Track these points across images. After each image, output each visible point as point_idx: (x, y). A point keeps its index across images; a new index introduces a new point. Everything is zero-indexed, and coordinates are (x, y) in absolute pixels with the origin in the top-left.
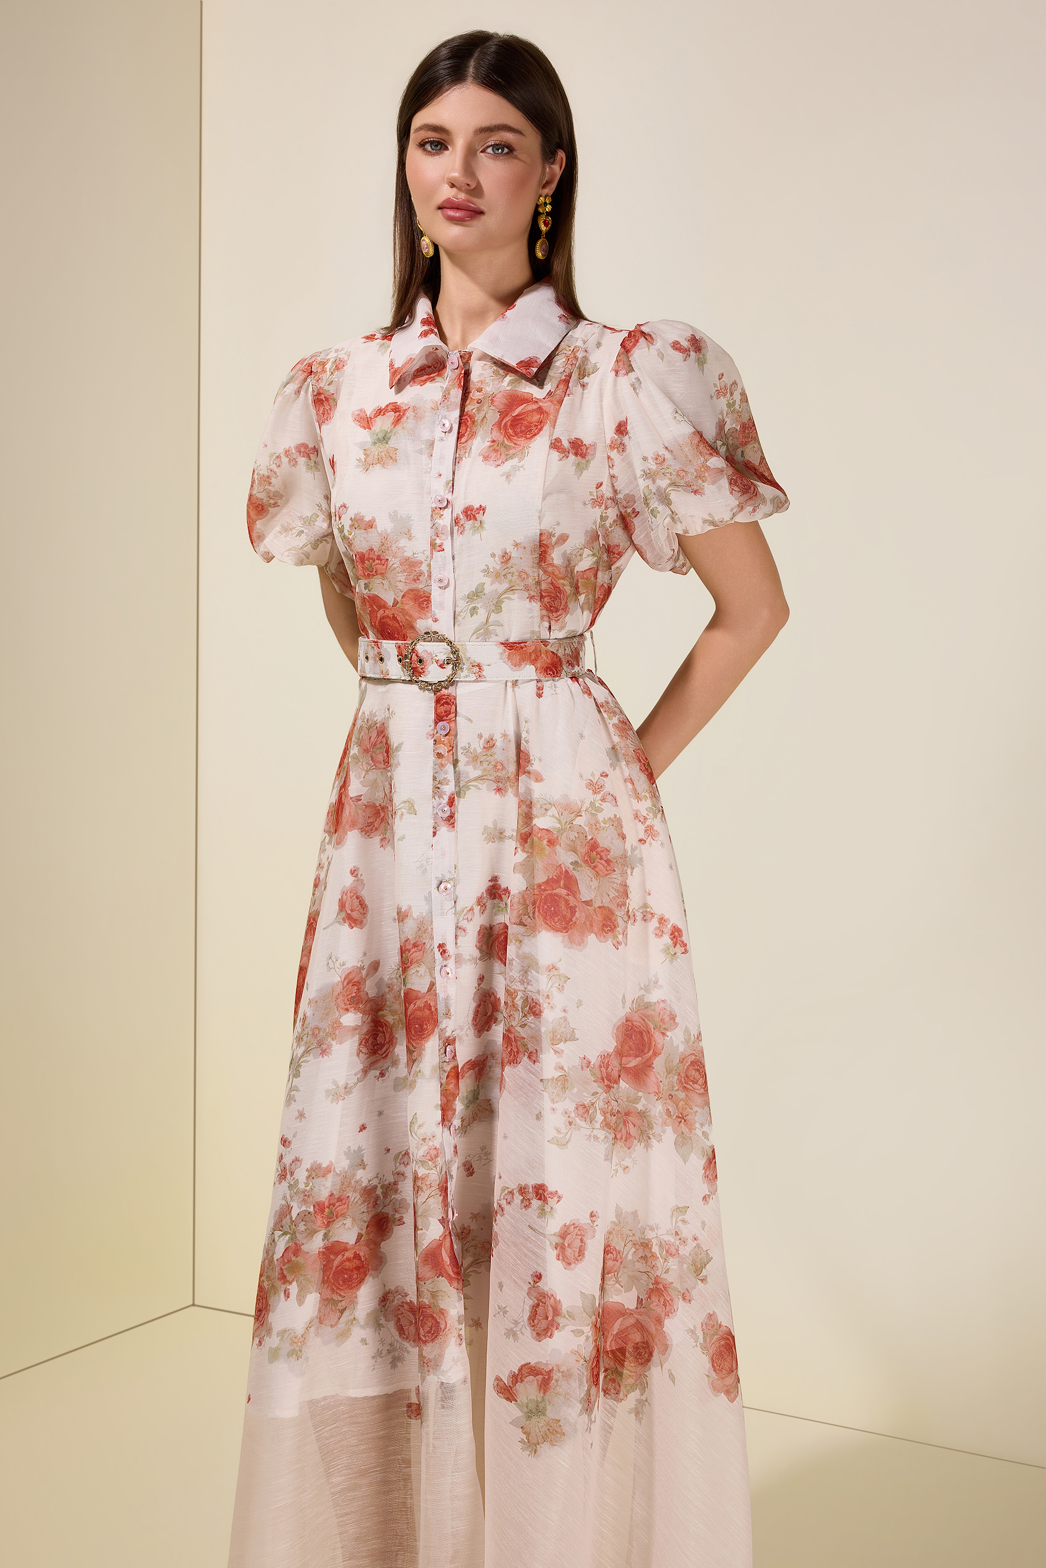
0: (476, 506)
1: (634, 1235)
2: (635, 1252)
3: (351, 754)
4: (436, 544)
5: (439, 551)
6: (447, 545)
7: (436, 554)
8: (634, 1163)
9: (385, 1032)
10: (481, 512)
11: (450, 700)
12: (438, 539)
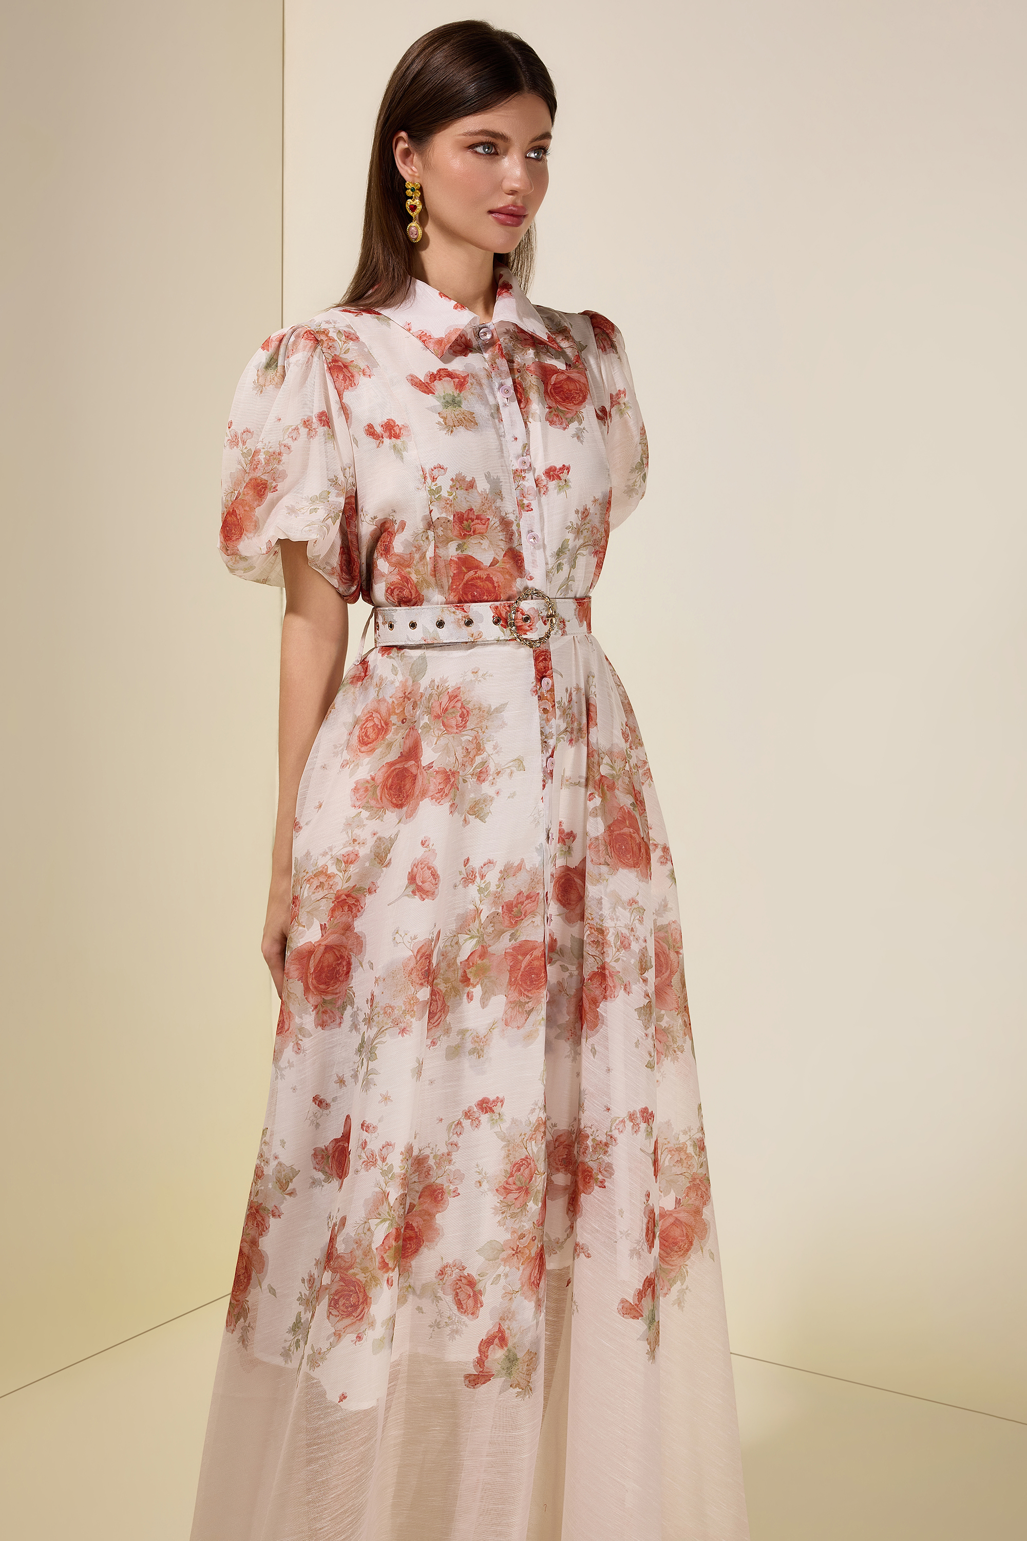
0: (558, 466)
1: (669, 1142)
2: (671, 1158)
3: (421, 725)
4: (524, 504)
5: (528, 511)
6: (534, 505)
7: (524, 514)
8: (663, 1077)
9: (438, 1001)
10: (566, 471)
11: (547, 656)
12: (524, 499)
